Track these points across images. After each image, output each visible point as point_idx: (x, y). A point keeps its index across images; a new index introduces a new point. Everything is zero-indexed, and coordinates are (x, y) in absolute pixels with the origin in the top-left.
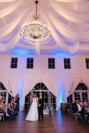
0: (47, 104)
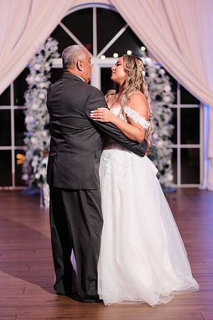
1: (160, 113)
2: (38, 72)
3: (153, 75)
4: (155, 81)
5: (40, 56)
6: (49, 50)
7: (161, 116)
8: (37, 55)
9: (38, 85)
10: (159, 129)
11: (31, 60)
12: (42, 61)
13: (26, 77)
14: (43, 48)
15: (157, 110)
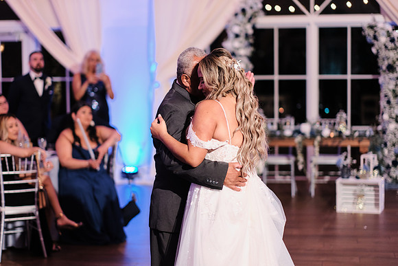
0: (368, 130)
1: (392, 86)
2: (237, 36)
3: (383, 39)
4: (386, 47)
5: (241, 16)
6: (251, 8)
7: (394, 91)
8: (236, 15)
9: (236, 52)
10: (391, 107)
11: (229, 21)
12: (242, 22)
13: (222, 41)
14: (243, 6)
15: (388, 83)
